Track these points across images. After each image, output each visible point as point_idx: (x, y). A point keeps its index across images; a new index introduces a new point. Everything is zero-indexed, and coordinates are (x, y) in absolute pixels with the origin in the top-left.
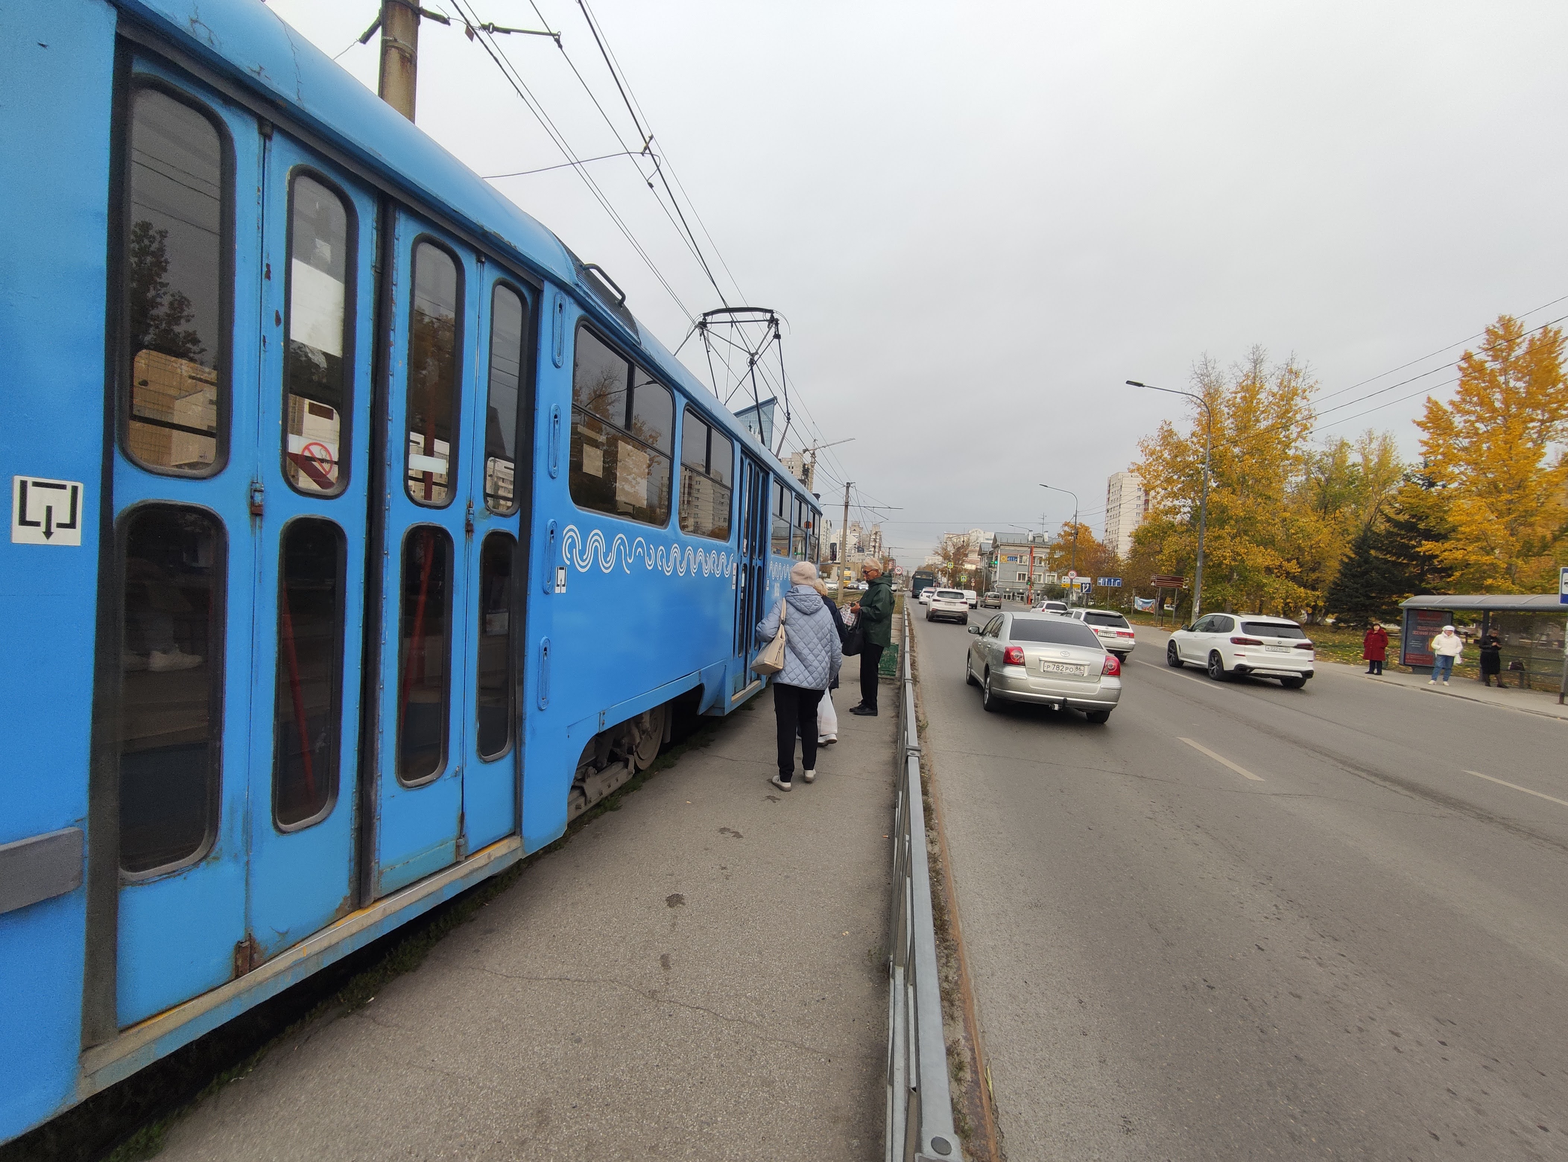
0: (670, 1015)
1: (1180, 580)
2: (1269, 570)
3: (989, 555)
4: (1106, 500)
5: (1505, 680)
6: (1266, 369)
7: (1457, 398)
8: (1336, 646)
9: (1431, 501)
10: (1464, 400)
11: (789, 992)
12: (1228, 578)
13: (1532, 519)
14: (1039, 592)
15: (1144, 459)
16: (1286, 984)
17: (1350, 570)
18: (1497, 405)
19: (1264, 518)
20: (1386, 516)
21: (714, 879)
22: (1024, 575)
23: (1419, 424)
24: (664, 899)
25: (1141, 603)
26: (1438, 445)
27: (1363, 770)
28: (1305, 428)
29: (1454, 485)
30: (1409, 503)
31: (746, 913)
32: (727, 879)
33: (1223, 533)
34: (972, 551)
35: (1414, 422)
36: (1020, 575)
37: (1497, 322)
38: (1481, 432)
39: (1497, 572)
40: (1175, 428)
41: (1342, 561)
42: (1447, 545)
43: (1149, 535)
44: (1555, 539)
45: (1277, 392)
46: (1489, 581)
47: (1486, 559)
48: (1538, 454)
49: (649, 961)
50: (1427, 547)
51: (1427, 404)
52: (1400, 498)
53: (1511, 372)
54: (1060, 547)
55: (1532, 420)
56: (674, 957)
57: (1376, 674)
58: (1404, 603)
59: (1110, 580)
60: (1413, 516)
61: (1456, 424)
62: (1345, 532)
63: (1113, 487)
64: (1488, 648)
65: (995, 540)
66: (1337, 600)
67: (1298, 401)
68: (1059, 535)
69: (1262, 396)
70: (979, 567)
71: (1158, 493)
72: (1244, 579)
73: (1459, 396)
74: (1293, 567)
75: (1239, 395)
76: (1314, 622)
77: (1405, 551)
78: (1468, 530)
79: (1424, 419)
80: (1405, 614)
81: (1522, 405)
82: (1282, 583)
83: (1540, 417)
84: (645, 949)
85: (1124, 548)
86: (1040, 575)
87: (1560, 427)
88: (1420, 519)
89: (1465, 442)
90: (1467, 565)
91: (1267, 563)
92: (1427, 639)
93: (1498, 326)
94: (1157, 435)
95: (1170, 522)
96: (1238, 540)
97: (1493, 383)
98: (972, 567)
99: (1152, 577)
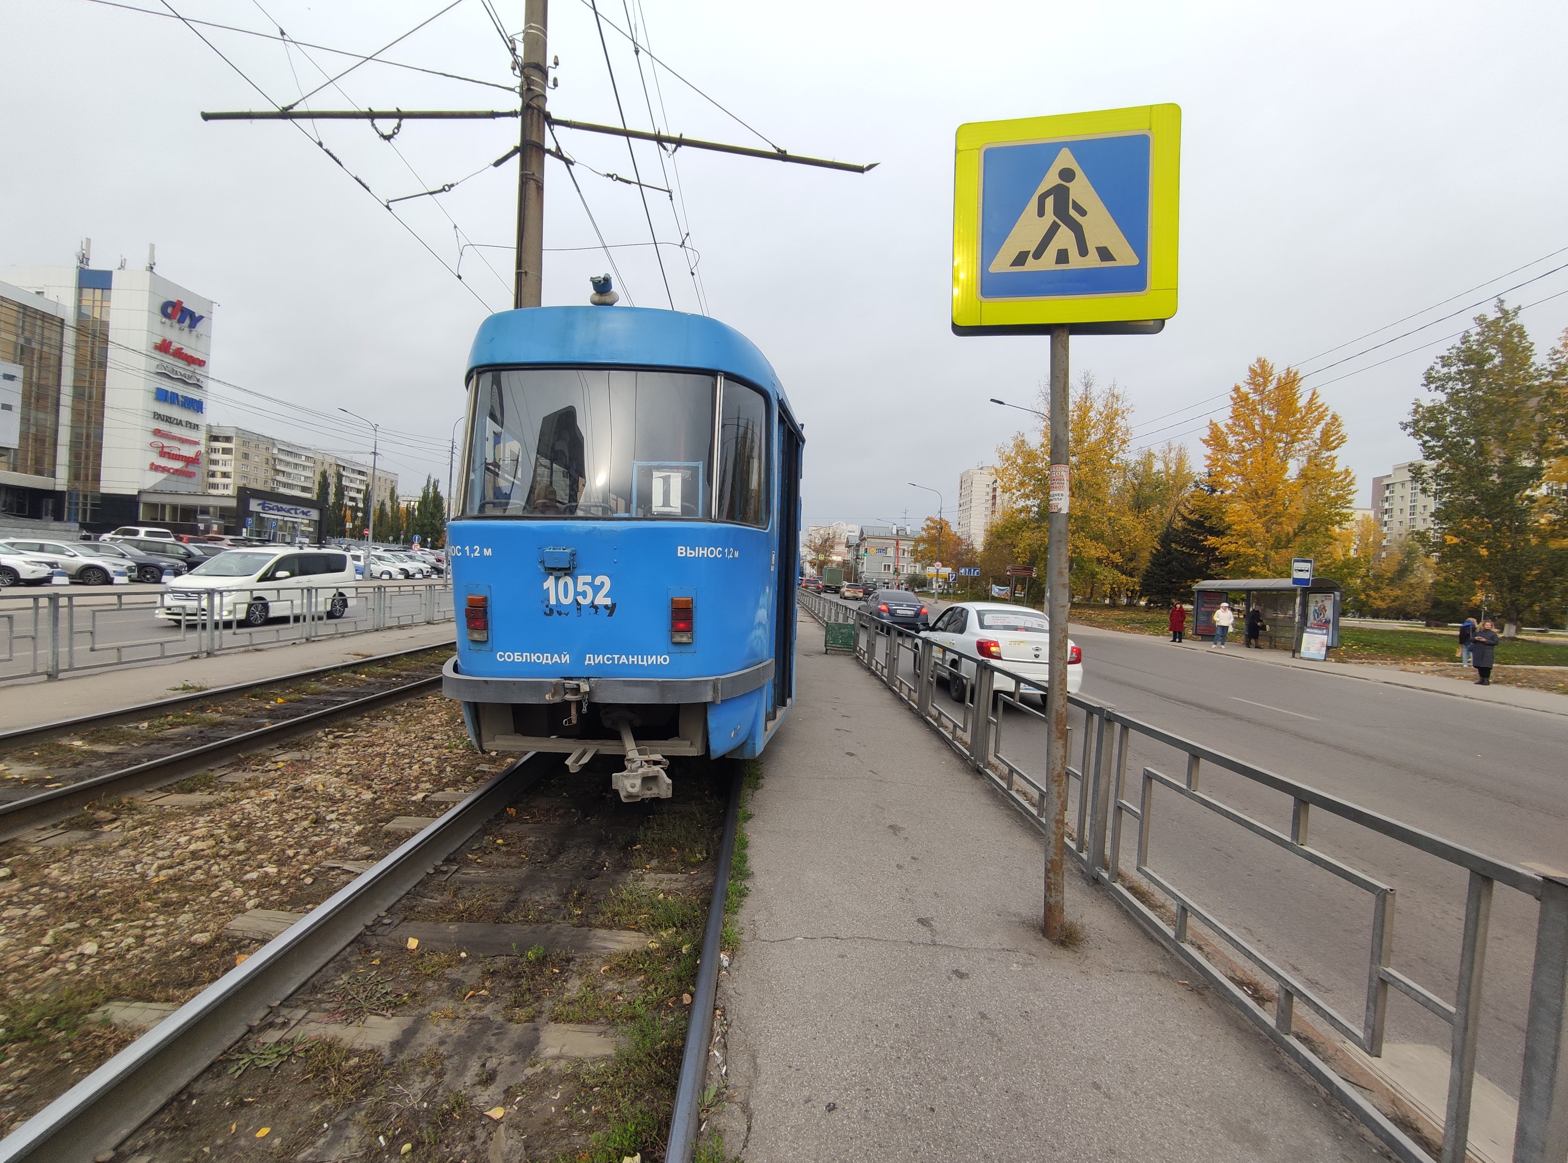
1: (1031, 570)
2: (1099, 561)
3: (854, 547)
4: (959, 495)
5: (1261, 643)
6: (1095, 391)
8: (1150, 622)
9: (1213, 504)
10: (1235, 424)
13: (1281, 520)
14: (904, 581)
15: (1002, 463)
17: (1158, 560)
18: (1257, 428)
20: (1183, 516)
22: (889, 566)
23: (1205, 441)
25: (997, 590)
26: (1218, 460)
28: (1124, 442)
29: (1228, 492)
30: (1198, 505)
34: (839, 543)
35: (1201, 439)
36: (885, 566)
37: (1256, 363)
38: (1246, 449)
39: (1257, 561)
40: (1027, 438)
41: (1151, 552)
42: (1225, 540)
43: (1007, 529)
45: (1103, 412)
46: (1253, 568)
47: (1251, 551)
48: (1284, 470)
50: (1212, 541)
51: (1210, 426)
52: (1192, 502)
53: (1266, 403)
54: (923, 540)
55: (1280, 442)
57: (1178, 642)
58: (1195, 587)
59: (970, 570)
60: (1201, 516)
61: (1230, 443)
62: (1154, 528)
63: (965, 483)
64: (1251, 620)
65: (862, 533)
66: (1148, 585)
67: (1119, 420)
68: (923, 529)
69: (1092, 414)
70: (846, 559)
71: (1014, 494)
73: (1231, 420)
74: (1117, 558)
76: (1131, 603)
77: (1196, 544)
78: (1239, 528)
79: (1208, 438)
80: (1196, 596)
81: (1273, 430)
82: (1109, 571)
83: (1285, 439)
85: (979, 543)
86: (904, 566)
87: (1298, 448)
88: (1206, 518)
89: (1236, 457)
90: (1239, 555)
91: (1098, 555)
92: (1211, 614)
93: (1257, 365)
94: (1012, 443)
95: (1023, 520)
96: (1076, 535)
97: (1254, 411)
98: (839, 559)
99: (1008, 568)
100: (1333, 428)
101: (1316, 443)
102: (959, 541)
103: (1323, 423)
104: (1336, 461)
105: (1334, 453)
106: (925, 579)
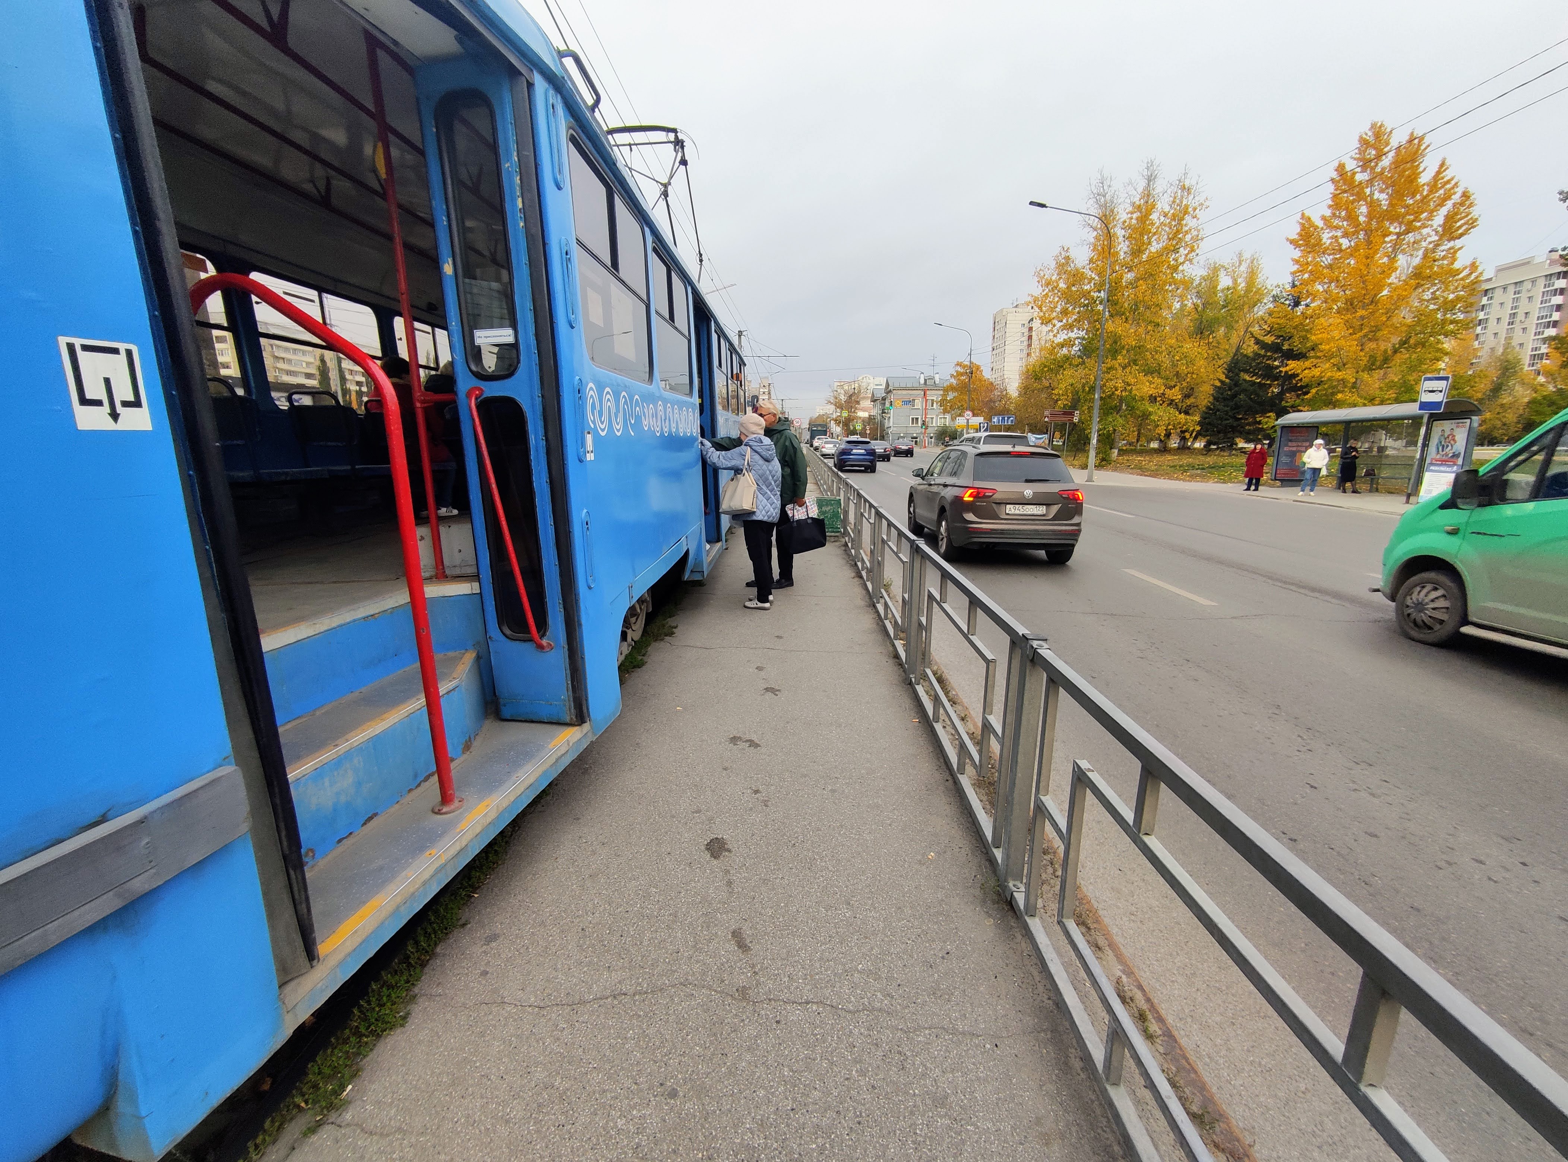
0: (778, 1022)
1: (1072, 414)
2: (1153, 399)
3: (881, 401)
4: (991, 338)
5: (1358, 486)
6: (1159, 186)
7: (1328, 213)
8: (1213, 468)
9: (1295, 321)
10: (1334, 215)
11: (905, 951)
12: (1117, 409)
13: (1379, 334)
14: (932, 435)
15: (1041, 289)
16: (1356, 823)
17: (1222, 394)
18: (1362, 219)
19: (1152, 346)
20: (1256, 338)
21: (751, 809)
22: (917, 419)
23: (1292, 242)
24: (703, 848)
25: (1034, 439)
26: (1307, 263)
27: (1292, 584)
28: (1193, 250)
29: (1315, 304)
30: (1278, 324)
31: (809, 850)
32: (766, 806)
33: (1115, 363)
34: (864, 398)
35: (1287, 239)
36: (913, 419)
37: (1369, 130)
38: (1344, 247)
39: (1345, 387)
40: (1072, 254)
41: (1214, 385)
42: (1308, 364)
43: (1045, 369)
44: (1395, 351)
45: (1169, 212)
46: (1339, 396)
47: (1339, 375)
48: (1391, 268)
49: (719, 943)
50: (1290, 366)
51: (1301, 221)
52: (1268, 320)
53: (1376, 184)
54: (952, 388)
56: (747, 932)
57: (1254, 490)
58: (1279, 422)
59: (1003, 419)
60: (1278, 337)
61: (1324, 240)
62: (1218, 356)
63: (998, 324)
64: (1348, 458)
65: (888, 385)
66: (1209, 424)
67: (1189, 221)
68: (952, 376)
69: (1154, 217)
70: (872, 414)
71: (1054, 326)
72: (1131, 409)
73: (1330, 211)
74: (1176, 394)
75: (1135, 216)
76: (1185, 446)
77: (1269, 373)
78: (1326, 347)
79: (1296, 237)
80: (1278, 432)
81: (1382, 218)
82: (1165, 411)
83: (1397, 230)
84: (708, 927)
85: (1013, 386)
86: (932, 418)
87: (1412, 240)
88: (1285, 339)
89: (1330, 259)
90: (1323, 382)
91: (1151, 392)
93: (1370, 134)
94: (1053, 265)
95: (1065, 356)
96: (1128, 370)
97: (1360, 196)
98: (865, 415)
99: (1047, 413)
100: (1462, 209)
101: (1437, 232)
102: (991, 387)
103: (1449, 204)
104: (1458, 254)
105: (1458, 243)
106: (956, 431)
